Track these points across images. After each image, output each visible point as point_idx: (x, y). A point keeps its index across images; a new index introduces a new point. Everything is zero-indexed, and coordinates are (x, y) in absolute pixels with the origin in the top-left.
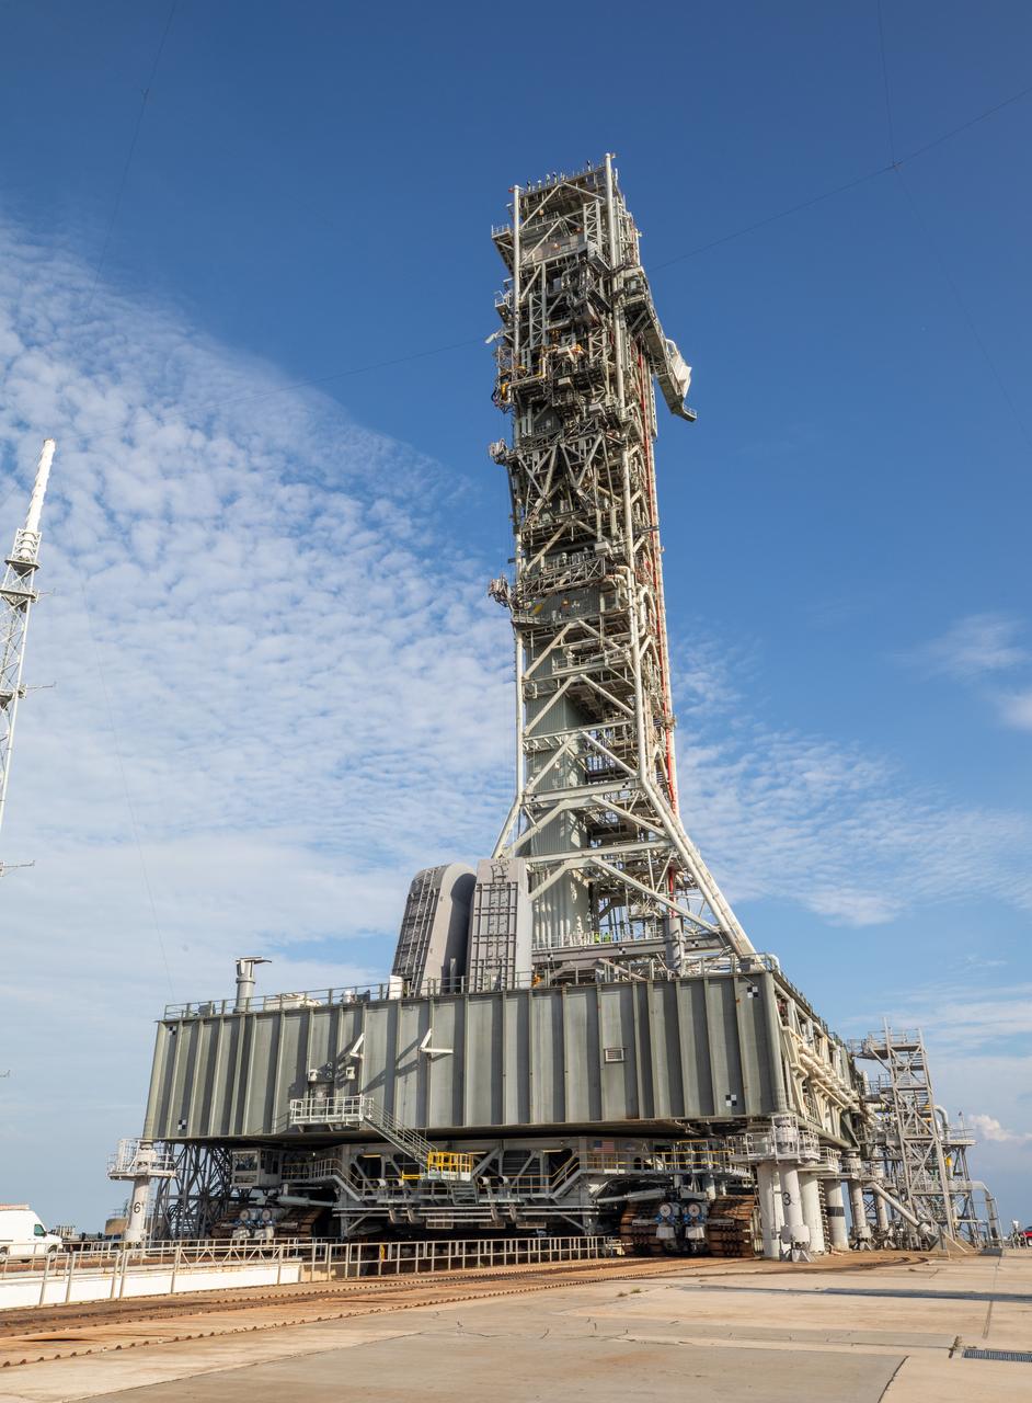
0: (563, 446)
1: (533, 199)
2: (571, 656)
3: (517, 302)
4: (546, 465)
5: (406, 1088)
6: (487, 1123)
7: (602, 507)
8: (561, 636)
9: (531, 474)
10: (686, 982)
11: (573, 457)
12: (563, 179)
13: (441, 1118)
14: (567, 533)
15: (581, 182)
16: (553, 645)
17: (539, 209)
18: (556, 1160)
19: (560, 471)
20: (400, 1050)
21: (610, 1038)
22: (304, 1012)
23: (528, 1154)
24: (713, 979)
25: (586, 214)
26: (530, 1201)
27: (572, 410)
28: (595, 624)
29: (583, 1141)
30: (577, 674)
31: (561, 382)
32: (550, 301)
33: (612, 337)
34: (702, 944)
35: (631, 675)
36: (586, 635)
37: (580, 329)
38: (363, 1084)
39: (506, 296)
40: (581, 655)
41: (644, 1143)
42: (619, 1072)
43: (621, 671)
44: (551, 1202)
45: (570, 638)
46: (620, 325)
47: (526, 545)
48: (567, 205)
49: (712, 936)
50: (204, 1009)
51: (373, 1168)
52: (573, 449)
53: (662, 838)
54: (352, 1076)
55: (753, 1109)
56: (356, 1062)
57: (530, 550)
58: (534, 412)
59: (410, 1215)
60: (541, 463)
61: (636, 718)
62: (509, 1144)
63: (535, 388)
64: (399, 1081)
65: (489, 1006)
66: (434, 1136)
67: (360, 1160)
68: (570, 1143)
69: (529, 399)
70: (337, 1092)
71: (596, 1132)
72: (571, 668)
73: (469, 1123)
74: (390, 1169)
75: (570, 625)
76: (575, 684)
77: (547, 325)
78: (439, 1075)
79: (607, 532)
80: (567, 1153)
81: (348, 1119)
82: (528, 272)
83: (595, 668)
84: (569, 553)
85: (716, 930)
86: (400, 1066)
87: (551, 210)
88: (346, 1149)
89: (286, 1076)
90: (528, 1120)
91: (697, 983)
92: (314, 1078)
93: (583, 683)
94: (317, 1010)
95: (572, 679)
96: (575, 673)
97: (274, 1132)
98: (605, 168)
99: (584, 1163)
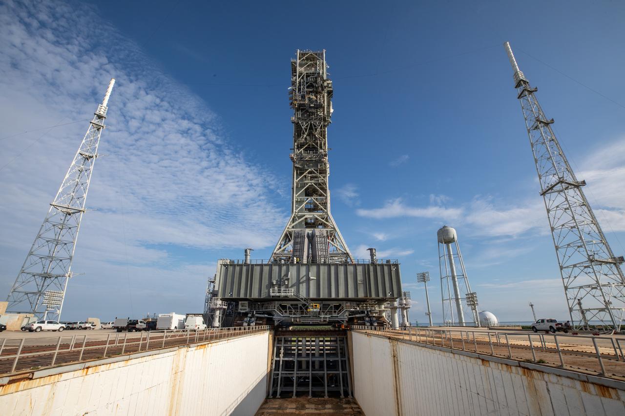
0: (312, 122)
1: (303, 55)
2: (309, 178)
3: (298, 81)
4: (307, 126)
5: (303, 288)
6: (326, 297)
7: (320, 140)
8: (307, 172)
9: (303, 128)
10: (379, 265)
11: (315, 126)
12: (311, 52)
13: (313, 295)
14: (309, 145)
15: (316, 54)
16: (305, 174)
17: (304, 58)
18: (337, 307)
19: (311, 128)
20: (301, 277)
21: (360, 277)
22: (262, 265)
23: (329, 305)
25: (318, 63)
26: (332, 317)
27: (313, 113)
28: (317, 171)
29: (344, 302)
30: (311, 183)
31: (311, 105)
32: (307, 83)
33: (324, 97)
34: (342, 255)
35: (325, 184)
36: (314, 173)
37: (316, 93)
38: (290, 286)
39: (295, 78)
40: (312, 178)
41: (355, 303)
42: (362, 285)
43: (323, 184)
44: (337, 317)
45: (309, 173)
46: (326, 95)
47: (297, 146)
48: (312, 60)
49: (345, 253)
51: (284, 307)
52: (315, 124)
53: (332, 228)
54: (287, 283)
56: (288, 280)
57: (298, 148)
58: (302, 111)
59: (298, 320)
60: (306, 126)
61: (327, 197)
62: (325, 302)
63: (303, 105)
64: (301, 285)
65: (326, 267)
66: (313, 300)
67: (280, 305)
68: (341, 302)
69: (301, 108)
70: (282, 287)
71: (347, 300)
72: (309, 181)
73: (321, 297)
74: (289, 308)
75: (310, 170)
76: (310, 185)
77: (306, 89)
78: (313, 285)
79: (321, 148)
80: (340, 305)
81: (278, 294)
82: (301, 74)
83: (316, 182)
84: (310, 151)
86: (301, 281)
87: (307, 59)
88: (276, 302)
89: (265, 282)
90: (338, 296)
92: (275, 283)
93: (312, 185)
94: (265, 265)
95: (310, 184)
96: (310, 182)
97: (262, 297)
98: (323, 53)
99: (345, 308)
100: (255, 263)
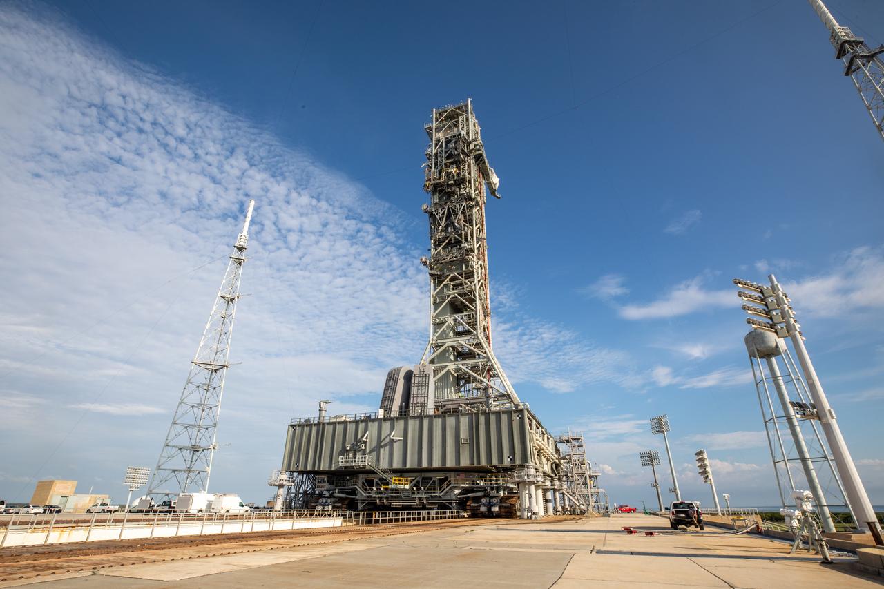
0: (450, 207)
1: (441, 114)
2: (451, 287)
3: (434, 152)
4: (443, 214)
5: (384, 453)
6: (416, 466)
7: (464, 230)
8: (448, 279)
9: (438, 217)
10: (494, 413)
11: (454, 211)
12: (451, 107)
13: (398, 464)
14: (451, 240)
15: (459, 109)
16: (445, 283)
17: (443, 118)
18: (442, 481)
19: (449, 216)
20: (383, 438)
21: (464, 434)
22: (345, 423)
23: (431, 478)
24: (504, 412)
25: (460, 120)
26: (432, 497)
27: (454, 193)
28: (461, 275)
29: (453, 474)
30: (454, 294)
31: (450, 182)
32: (446, 152)
33: (469, 166)
34: (499, 399)
35: (474, 294)
36: (457, 279)
37: (457, 163)
38: (368, 451)
39: (430, 150)
40: (455, 287)
41: (476, 475)
42: (467, 447)
43: (471, 293)
44: (440, 497)
45: (451, 280)
46: (472, 162)
47: (435, 244)
48: (453, 116)
49: (504, 396)
50: (306, 421)
51: (371, 483)
52: (454, 208)
53: (485, 358)
54: (363, 448)
55: (518, 462)
56: (365, 442)
57: (436, 246)
58: (439, 194)
59: (385, 501)
60: (441, 213)
61: (476, 311)
62: (424, 474)
63: (440, 184)
64: (382, 450)
65: (417, 421)
66: (395, 471)
67: (366, 480)
68: (447, 474)
69: (437, 188)
70: (357, 454)
71: (458, 470)
72: (451, 292)
73: (408, 466)
74: (377, 484)
75: (452, 275)
76: (453, 298)
77: (445, 161)
78: (397, 448)
79: (466, 240)
80: (446, 478)
81: (361, 464)
82: (438, 141)
83: (461, 291)
84: (452, 248)
85: (505, 393)
86: (382, 444)
87: (447, 118)
88: (361, 476)
89: (337, 447)
90: (432, 465)
91: (498, 413)
92: (348, 448)
93: (456, 297)
94: (350, 422)
95: (452, 296)
96: (453, 293)
97: (333, 469)
98: (468, 104)
99: (452, 482)
100: (328, 421)
